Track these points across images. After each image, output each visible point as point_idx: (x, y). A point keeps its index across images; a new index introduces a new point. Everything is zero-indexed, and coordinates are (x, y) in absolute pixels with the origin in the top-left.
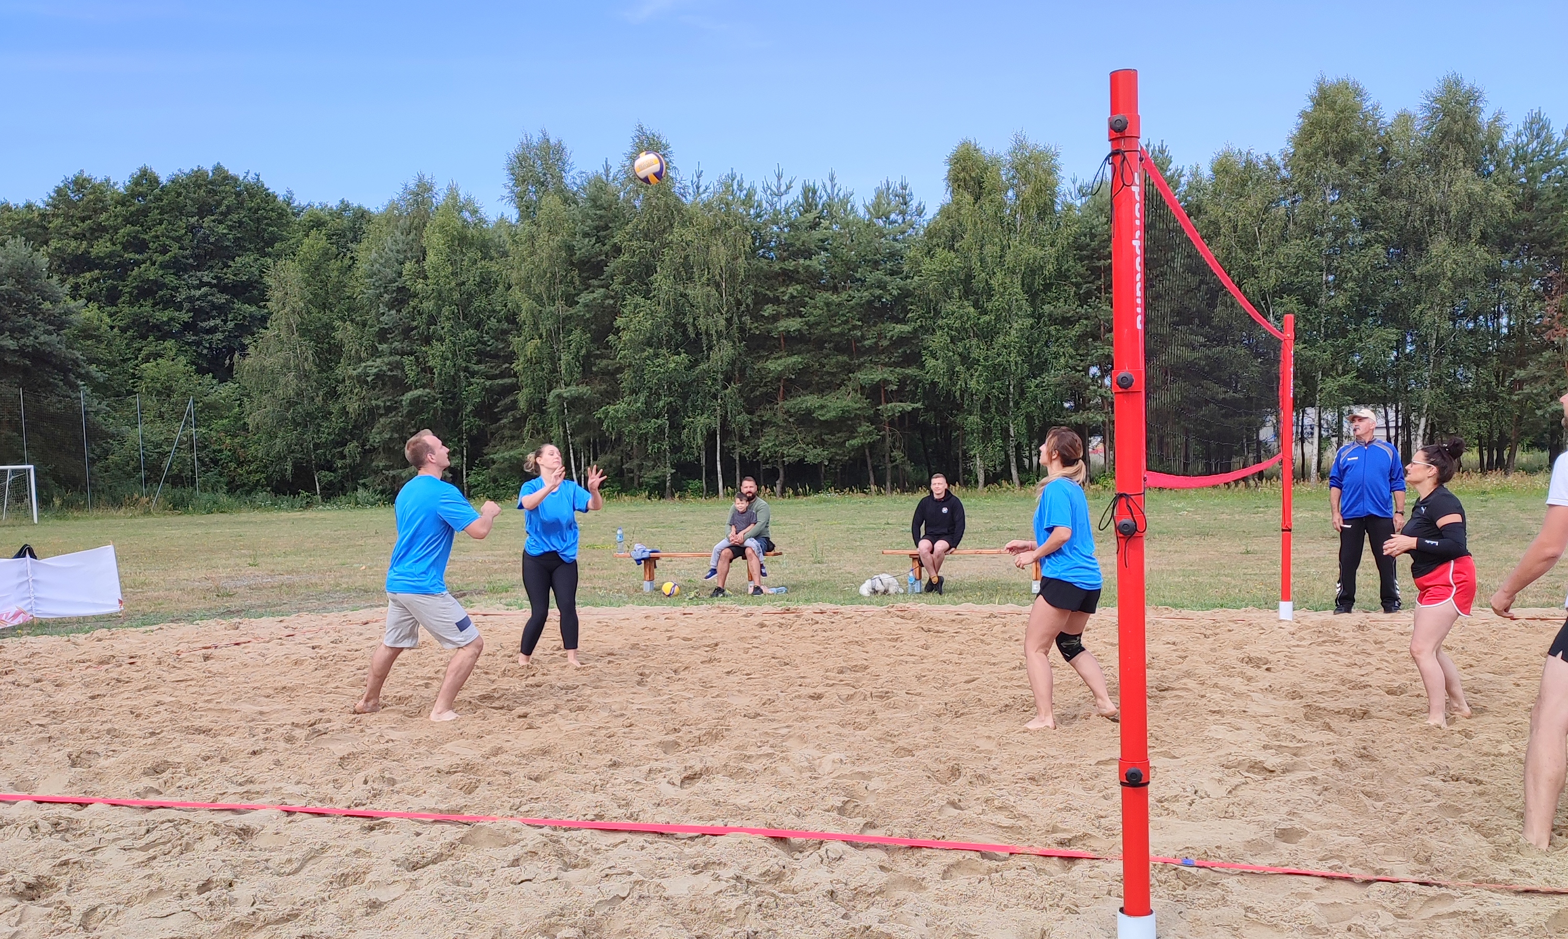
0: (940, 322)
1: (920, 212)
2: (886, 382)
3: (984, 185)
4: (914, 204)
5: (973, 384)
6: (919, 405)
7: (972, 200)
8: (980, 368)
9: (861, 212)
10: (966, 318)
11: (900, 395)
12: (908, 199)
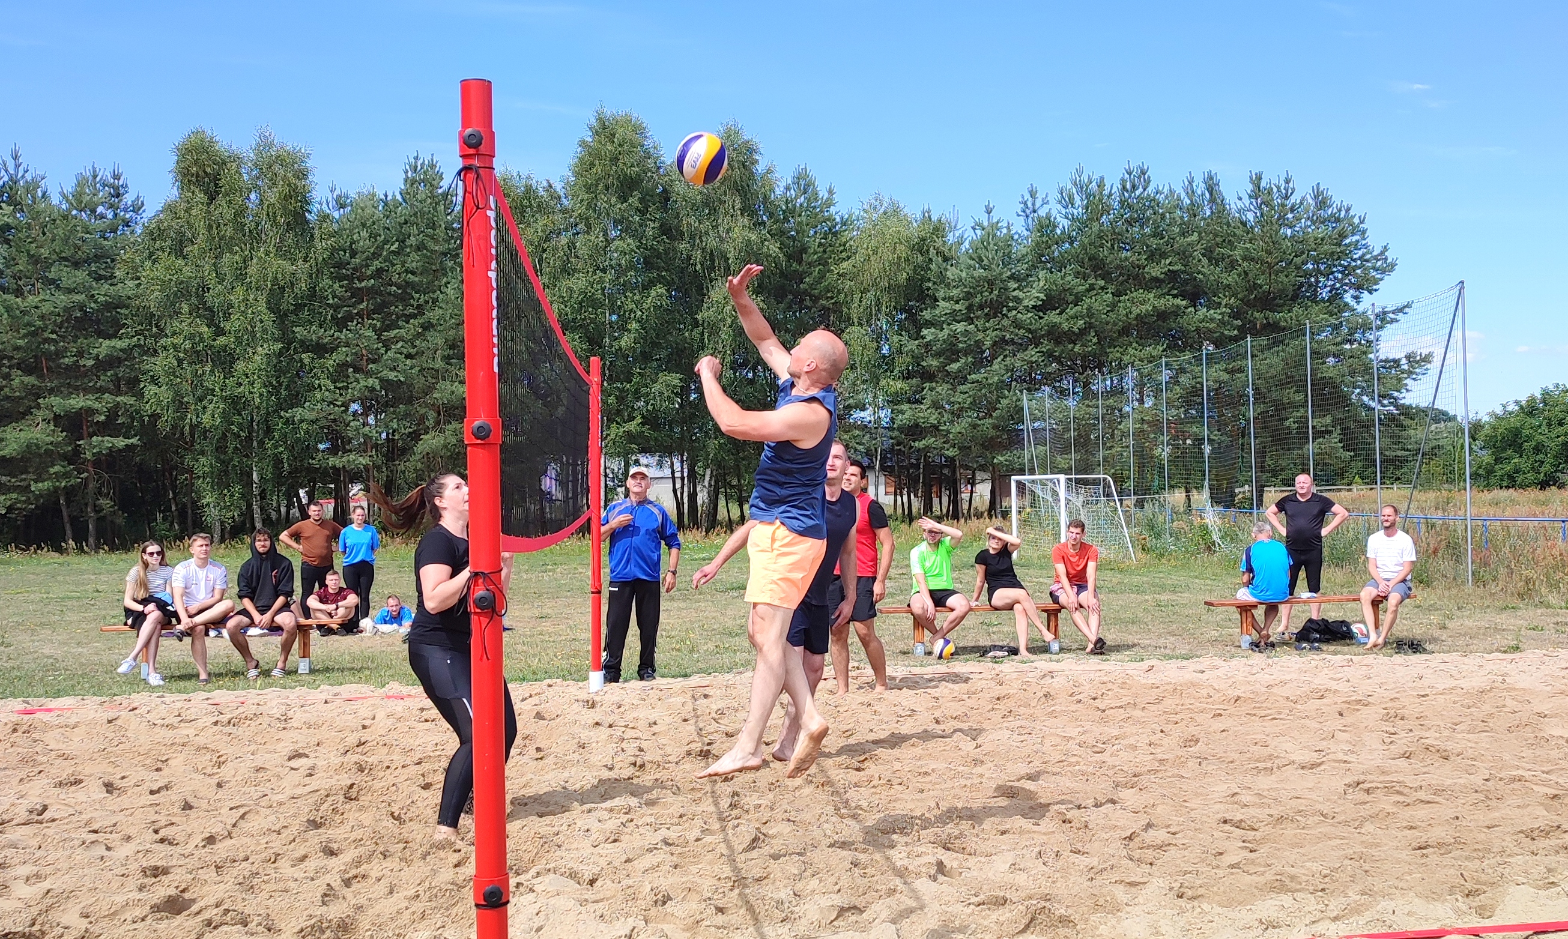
0: (163, 341)
1: (137, 208)
2: (91, 411)
3: (221, 183)
4: (128, 199)
5: (206, 419)
6: (134, 441)
7: (206, 199)
8: (215, 399)
9: (55, 199)
10: (197, 339)
11: (109, 427)
12: (122, 191)
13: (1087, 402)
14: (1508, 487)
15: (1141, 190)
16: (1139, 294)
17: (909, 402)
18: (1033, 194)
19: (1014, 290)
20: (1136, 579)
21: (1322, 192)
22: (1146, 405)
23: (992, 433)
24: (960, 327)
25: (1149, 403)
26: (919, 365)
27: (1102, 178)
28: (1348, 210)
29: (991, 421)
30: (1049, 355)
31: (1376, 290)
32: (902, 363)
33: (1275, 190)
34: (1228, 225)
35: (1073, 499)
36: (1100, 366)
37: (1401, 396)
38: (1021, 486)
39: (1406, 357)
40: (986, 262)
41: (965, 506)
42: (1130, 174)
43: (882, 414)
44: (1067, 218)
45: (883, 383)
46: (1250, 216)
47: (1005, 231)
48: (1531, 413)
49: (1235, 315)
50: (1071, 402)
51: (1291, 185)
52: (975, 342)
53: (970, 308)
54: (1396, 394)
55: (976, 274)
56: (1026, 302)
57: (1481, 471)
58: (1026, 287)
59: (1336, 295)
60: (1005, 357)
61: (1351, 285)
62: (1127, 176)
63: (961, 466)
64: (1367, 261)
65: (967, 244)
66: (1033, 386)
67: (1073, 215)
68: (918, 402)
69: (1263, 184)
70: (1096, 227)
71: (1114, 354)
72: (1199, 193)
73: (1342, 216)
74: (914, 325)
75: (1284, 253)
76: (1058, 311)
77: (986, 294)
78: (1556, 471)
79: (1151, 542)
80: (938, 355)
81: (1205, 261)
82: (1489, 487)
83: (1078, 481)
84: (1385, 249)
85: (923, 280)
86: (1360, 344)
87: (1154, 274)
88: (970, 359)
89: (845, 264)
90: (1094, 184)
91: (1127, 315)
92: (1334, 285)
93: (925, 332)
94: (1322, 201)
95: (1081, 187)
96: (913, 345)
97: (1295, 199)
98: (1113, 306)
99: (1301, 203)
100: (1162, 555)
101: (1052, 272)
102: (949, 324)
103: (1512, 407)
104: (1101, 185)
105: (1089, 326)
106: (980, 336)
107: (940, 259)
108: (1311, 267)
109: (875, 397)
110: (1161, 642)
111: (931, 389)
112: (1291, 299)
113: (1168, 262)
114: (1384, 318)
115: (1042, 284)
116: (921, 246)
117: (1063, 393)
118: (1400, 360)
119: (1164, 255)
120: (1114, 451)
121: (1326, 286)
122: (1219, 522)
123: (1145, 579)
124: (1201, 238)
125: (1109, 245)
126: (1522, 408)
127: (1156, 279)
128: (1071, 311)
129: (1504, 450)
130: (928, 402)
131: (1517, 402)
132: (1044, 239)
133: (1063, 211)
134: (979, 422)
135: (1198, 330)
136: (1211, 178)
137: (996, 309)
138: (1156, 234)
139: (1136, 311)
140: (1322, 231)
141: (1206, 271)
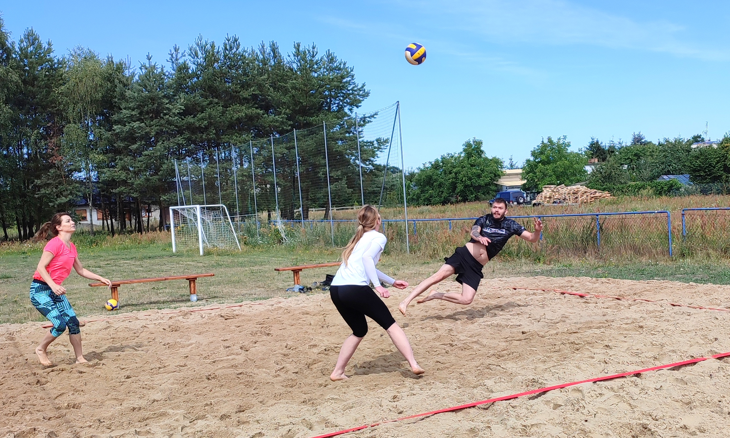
13: (211, 165)
14: (427, 205)
15: (235, 50)
16: (237, 107)
17: (108, 167)
18: (176, 50)
19: (167, 104)
20: (241, 260)
21: (331, 54)
22: (245, 167)
23: (158, 183)
24: (136, 124)
25: (246, 166)
26: (113, 146)
27: (213, 43)
28: (345, 64)
29: (157, 177)
30: (189, 140)
31: (360, 106)
32: (102, 145)
33: (307, 52)
34: (284, 70)
35: (206, 218)
36: (218, 145)
37: (374, 160)
38: (175, 212)
39: (377, 140)
40: (149, 88)
41: (146, 224)
42: (229, 41)
43: (92, 174)
44: (194, 64)
45: (91, 156)
46: (295, 66)
47: (159, 70)
48: (436, 167)
49: (289, 119)
50: (203, 166)
51: (315, 50)
52: (146, 133)
53: (141, 113)
54: (372, 159)
55: (143, 95)
56: (174, 111)
57: (415, 197)
58: (173, 102)
59: (341, 108)
60: (164, 141)
61: (348, 103)
62: (227, 42)
63: (142, 202)
64: (355, 91)
65: (137, 77)
66: (180, 158)
67: (198, 62)
68: (113, 167)
69: (301, 49)
70: (211, 70)
71: (225, 138)
72: (268, 52)
73: (342, 67)
74: (108, 123)
75: (314, 86)
76: (192, 116)
77: (150, 106)
78: (449, 196)
79: (249, 239)
80: (124, 140)
81: (272, 89)
82: (419, 205)
83: (208, 208)
84: (364, 85)
85: (113, 97)
86: (353, 134)
87: (245, 96)
88: (143, 142)
89: (63, 88)
90: (209, 46)
91: (231, 118)
92: (339, 103)
93: (115, 127)
94: (332, 60)
95: (202, 48)
96: (108, 134)
97: (317, 57)
98: (223, 113)
99: (321, 60)
100: (255, 246)
101: (187, 94)
102: (129, 123)
103: (428, 165)
104: (213, 46)
105: (210, 124)
106: (148, 129)
107: (121, 85)
108: (327, 93)
109: (87, 164)
110: (253, 291)
111: (121, 159)
112: (318, 110)
113: (252, 90)
114: (364, 121)
115: (182, 100)
116: (109, 78)
117: (197, 161)
118: (373, 142)
119: (249, 86)
120: (228, 191)
121: (335, 104)
122: (284, 228)
123: (246, 259)
124: (269, 77)
125: (219, 80)
126: (432, 165)
127: (245, 99)
128: (200, 116)
129: (425, 186)
130: (119, 167)
131: (430, 163)
132: (182, 75)
133: (192, 60)
134: (151, 178)
135: (270, 126)
136: (273, 45)
137: (157, 113)
138: (245, 74)
139: (236, 116)
140: (331, 75)
141: (273, 95)
